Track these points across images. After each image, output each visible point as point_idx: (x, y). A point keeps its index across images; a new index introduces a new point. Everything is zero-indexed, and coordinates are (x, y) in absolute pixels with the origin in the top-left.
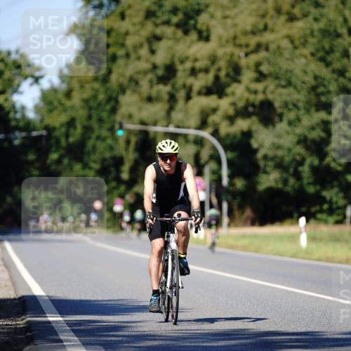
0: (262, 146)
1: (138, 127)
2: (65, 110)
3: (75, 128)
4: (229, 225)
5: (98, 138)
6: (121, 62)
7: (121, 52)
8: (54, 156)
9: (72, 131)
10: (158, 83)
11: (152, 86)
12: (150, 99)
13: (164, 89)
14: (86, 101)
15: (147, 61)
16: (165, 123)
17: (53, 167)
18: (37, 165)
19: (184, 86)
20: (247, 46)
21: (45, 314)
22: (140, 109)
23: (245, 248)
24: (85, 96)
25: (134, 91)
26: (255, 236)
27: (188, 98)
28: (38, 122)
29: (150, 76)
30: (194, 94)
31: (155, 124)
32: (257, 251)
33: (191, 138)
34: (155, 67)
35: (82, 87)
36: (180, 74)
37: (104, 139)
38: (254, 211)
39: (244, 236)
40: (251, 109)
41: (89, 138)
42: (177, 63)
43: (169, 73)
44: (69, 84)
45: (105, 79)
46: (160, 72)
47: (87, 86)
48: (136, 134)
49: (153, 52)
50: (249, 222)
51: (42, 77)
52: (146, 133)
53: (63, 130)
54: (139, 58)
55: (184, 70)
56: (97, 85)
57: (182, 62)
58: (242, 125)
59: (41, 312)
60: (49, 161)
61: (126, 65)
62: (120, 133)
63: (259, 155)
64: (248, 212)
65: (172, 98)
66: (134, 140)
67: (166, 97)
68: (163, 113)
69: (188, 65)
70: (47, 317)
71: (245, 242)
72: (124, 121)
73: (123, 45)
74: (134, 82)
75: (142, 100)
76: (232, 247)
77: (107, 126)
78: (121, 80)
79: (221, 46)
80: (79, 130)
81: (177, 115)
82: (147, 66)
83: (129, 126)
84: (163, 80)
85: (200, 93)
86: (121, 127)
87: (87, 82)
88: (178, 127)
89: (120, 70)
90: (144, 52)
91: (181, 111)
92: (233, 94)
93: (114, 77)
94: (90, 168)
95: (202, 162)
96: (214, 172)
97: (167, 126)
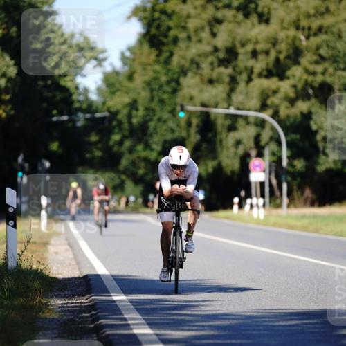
0: (321, 128)
1: (199, 109)
2: (127, 93)
3: (137, 110)
4: (288, 206)
5: (159, 120)
6: (182, 45)
7: (182, 35)
8: (116, 137)
9: (134, 113)
10: (219, 66)
11: (213, 69)
12: (211, 82)
13: (226, 72)
14: (148, 84)
15: (209, 44)
16: (226, 105)
17: (115, 149)
18: (100, 146)
19: (246, 68)
20: (310, 29)
21: (109, 293)
22: (201, 91)
23: (305, 228)
24: (147, 78)
25: (196, 74)
26: (315, 216)
27: (250, 80)
28: (100, 104)
29: (211, 59)
30: (254, 76)
31: (216, 106)
32: (317, 231)
33: (251, 120)
34: (216, 49)
35: (145, 69)
36: (241, 57)
37: (165, 122)
38: (314, 192)
39: (304, 217)
40: (311, 91)
41: (151, 120)
42: (238, 46)
43: (230, 55)
44: (131, 66)
45: (167, 62)
46: (222, 55)
47: (149, 68)
48: (198, 117)
49: (214, 35)
50: (308, 203)
51: (105, 59)
52: (207, 115)
53: (125, 112)
54: (200, 41)
55: (246, 53)
56: (158, 67)
57: (243, 45)
58: (302, 106)
59: (105, 291)
60: (111, 143)
61: (188, 47)
62: (182, 114)
63: (319, 137)
64: (308, 193)
65: (233, 81)
66: (195, 121)
67: (227, 79)
68: (224, 95)
69: (249, 48)
70: (111, 296)
71: (305, 222)
72: (185, 103)
73: (184, 28)
74: (196, 64)
75: (202, 81)
76: (292, 227)
77: (168, 108)
78: (183, 62)
79: (283, 28)
80: (141, 112)
81: (237, 98)
82: (209, 49)
83: (190, 108)
84: (223, 62)
85: (260, 75)
86: (182, 109)
87: (149, 65)
88: (238, 109)
89: (181, 53)
90: (205, 34)
91: (241, 93)
92: (294, 76)
93: (175, 59)
94: (152, 150)
95: (263, 143)
96: (273, 154)
97: (228, 108)
